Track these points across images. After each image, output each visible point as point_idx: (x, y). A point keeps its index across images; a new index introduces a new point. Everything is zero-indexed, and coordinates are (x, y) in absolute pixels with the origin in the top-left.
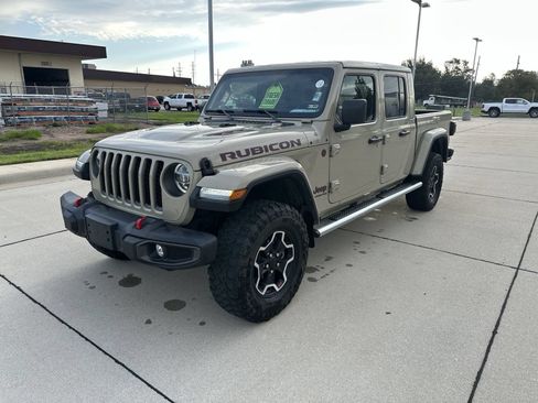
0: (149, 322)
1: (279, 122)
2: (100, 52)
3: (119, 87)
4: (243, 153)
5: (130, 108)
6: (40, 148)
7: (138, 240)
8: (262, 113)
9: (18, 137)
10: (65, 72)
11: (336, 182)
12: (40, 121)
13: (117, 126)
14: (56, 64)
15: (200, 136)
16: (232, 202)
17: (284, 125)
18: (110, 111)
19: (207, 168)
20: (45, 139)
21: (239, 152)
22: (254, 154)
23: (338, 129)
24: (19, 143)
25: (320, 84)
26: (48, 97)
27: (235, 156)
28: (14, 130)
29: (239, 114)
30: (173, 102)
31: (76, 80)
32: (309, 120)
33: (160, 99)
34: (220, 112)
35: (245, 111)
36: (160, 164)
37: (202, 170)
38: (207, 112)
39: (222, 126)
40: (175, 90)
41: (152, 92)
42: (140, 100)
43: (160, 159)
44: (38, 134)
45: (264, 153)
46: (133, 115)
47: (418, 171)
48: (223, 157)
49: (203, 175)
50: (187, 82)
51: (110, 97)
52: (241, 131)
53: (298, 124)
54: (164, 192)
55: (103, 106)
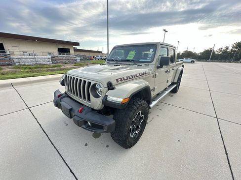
0: (86, 145)
1: (136, 64)
2: (78, 44)
3: (83, 54)
4: (126, 78)
5: (86, 59)
6: (61, 70)
7: (80, 119)
8: (128, 61)
9: (56, 66)
10: (69, 49)
11: (156, 87)
12: (62, 62)
13: (82, 64)
14: (67, 47)
15: (106, 70)
16: (123, 104)
17: (138, 66)
18: (80, 60)
19: (110, 86)
20: (63, 67)
21: (124, 78)
22: (130, 78)
23: (158, 67)
24: (56, 68)
25: (151, 50)
26: (64, 56)
27: (122, 80)
28: (55, 65)
29: (120, 61)
30: (97, 58)
31: (72, 51)
32: (148, 64)
33: (94, 57)
34: (113, 60)
35: (122, 60)
36: (90, 83)
37: (108, 87)
38: (108, 60)
39: (115, 66)
40: (98, 54)
41: (91, 55)
42: (89, 57)
43: (89, 81)
44: (61, 66)
45: (134, 78)
46: (86, 61)
47: (176, 81)
48: (117, 80)
49: (109, 90)
50: (101, 52)
51: (80, 56)
52: (123, 68)
53: (143, 65)
54: (91, 96)
55: (78, 59)
